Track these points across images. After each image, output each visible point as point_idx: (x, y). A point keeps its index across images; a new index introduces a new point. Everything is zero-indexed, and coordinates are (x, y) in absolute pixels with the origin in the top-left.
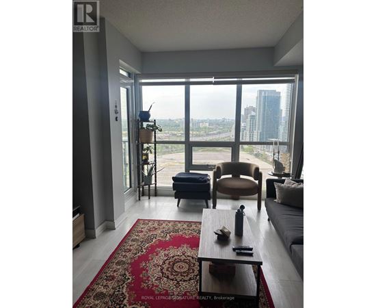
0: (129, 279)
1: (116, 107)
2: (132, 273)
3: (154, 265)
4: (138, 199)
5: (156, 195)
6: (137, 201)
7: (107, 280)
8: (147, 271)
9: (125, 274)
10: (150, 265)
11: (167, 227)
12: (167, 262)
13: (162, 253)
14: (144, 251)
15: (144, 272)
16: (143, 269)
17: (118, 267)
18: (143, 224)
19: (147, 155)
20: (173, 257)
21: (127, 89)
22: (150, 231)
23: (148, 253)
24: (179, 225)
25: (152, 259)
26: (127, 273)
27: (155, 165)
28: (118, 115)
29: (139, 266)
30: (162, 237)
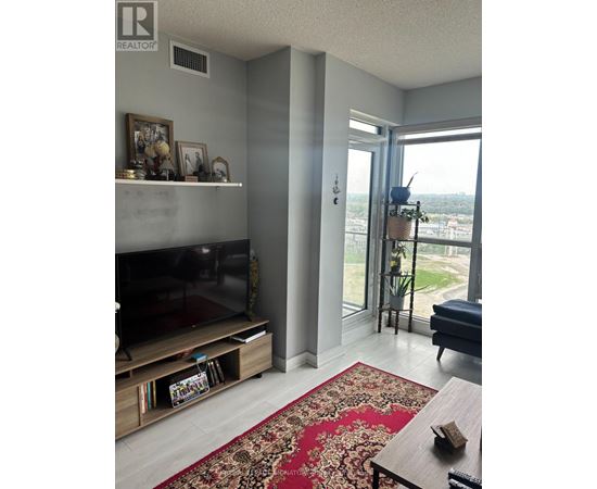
0: (291, 449)
1: (336, 183)
2: (300, 443)
3: (337, 445)
4: (377, 329)
5: (410, 330)
6: (374, 332)
7: (264, 437)
8: (323, 449)
9: (290, 440)
10: (332, 442)
11: (396, 390)
12: (360, 448)
13: (361, 431)
14: (337, 415)
15: (317, 449)
16: (319, 444)
17: (289, 426)
18: (362, 373)
19: (398, 260)
20: (374, 444)
21: (373, 153)
22: (364, 386)
23: (340, 422)
24: (420, 393)
25: (340, 434)
26: (293, 440)
27: (413, 279)
28: (338, 196)
29: (316, 436)
30: (378, 404)
